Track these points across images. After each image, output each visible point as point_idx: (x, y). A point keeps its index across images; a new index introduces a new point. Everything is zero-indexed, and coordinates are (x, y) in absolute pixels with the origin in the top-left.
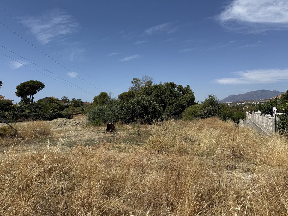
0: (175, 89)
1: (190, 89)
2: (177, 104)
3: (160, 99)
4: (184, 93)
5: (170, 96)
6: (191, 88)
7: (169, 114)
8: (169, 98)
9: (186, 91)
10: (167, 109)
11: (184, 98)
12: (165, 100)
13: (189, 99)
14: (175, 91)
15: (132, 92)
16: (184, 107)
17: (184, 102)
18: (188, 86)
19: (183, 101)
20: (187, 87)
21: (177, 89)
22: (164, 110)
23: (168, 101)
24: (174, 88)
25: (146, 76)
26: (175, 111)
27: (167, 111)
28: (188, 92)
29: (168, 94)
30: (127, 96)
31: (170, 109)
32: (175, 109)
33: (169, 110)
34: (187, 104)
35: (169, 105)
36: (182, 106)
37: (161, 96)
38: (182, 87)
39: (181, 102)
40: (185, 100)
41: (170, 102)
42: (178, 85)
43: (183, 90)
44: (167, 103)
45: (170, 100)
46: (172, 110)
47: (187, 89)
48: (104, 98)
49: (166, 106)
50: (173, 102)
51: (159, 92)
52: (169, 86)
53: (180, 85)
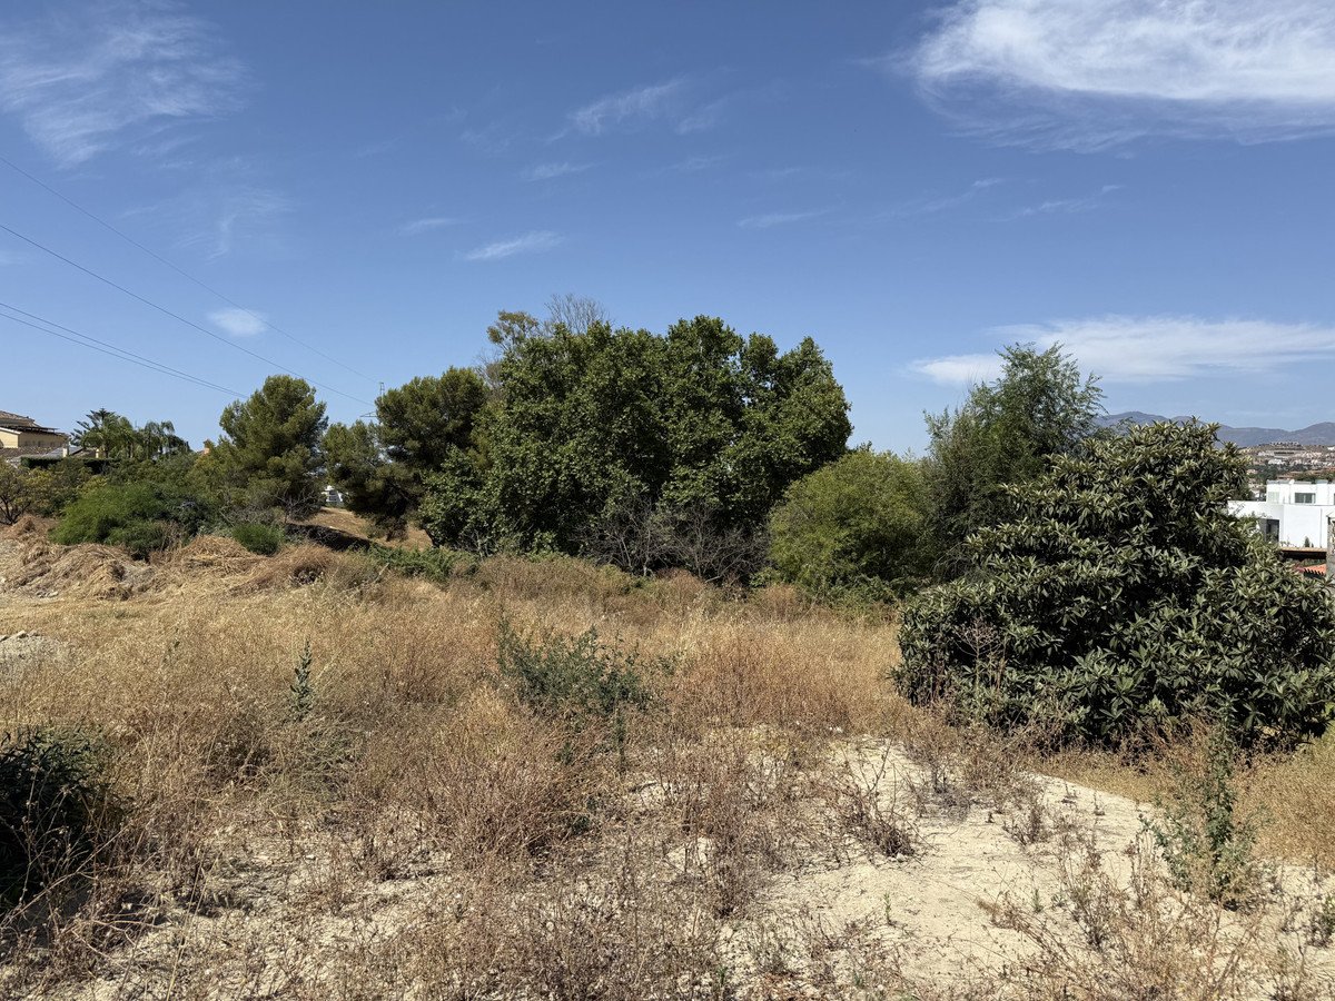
0: (731, 358)
1: (819, 362)
2: (740, 451)
3: (625, 421)
4: (786, 387)
5: (698, 404)
6: (825, 357)
7: (682, 517)
8: (691, 413)
9: (799, 373)
10: (676, 488)
11: (781, 415)
12: (664, 430)
13: (819, 424)
14: (727, 372)
15: (463, 381)
16: (780, 475)
17: (785, 441)
18: (809, 342)
19: (777, 433)
20: (805, 354)
21: (739, 364)
22: (654, 495)
23: (681, 433)
24: (725, 352)
25: (570, 300)
26: (727, 502)
27: (671, 501)
28: (808, 381)
29: (683, 391)
30: (434, 404)
31: (689, 485)
32: (725, 487)
33: (684, 496)
34: (802, 455)
35: (689, 460)
36: (770, 465)
37: (638, 398)
38: (773, 352)
39: (764, 439)
40: (791, 426)
41: (694, 442)
42: (747, 339)
43: (779, 368)
44: (672, 444)
45: (691, 431)
46: (704, 491)
47: (804, 364)
48: (284, 416)
49: (669, 465)
50: (712, 441)
51: (620, 375)
52: (691, 344)
53: (757, 335)
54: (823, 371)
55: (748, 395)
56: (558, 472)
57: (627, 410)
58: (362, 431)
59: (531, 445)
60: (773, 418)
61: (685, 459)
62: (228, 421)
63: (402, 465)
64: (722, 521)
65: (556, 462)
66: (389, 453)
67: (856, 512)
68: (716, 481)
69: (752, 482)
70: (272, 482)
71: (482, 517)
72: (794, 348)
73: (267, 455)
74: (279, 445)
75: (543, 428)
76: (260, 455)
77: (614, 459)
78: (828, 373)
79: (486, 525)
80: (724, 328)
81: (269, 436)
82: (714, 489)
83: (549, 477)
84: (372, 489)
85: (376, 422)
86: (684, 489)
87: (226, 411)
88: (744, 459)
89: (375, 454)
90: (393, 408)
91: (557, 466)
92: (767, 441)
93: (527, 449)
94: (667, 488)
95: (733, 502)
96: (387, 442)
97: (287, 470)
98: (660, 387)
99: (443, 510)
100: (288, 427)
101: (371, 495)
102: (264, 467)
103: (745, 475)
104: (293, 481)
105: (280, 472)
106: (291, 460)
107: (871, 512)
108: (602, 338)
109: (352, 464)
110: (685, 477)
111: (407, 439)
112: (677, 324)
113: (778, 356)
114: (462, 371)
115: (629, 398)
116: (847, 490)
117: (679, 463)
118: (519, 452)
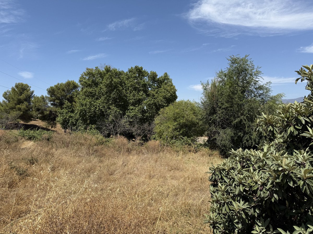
0: (145, 78)
1: (168, 79)
2: (148, 102)
3: (115, 94)
4: (160, 86)
5: (135, 89)
6: (170, 78)
7: (131, 120)
8: (134, 92)
9: (163, 82)
10: (130, 112)
11: (159, 92)
12: (126, 96)
13: (169, 94)
14: (144, 81)
15: (71, 84)
16: (158, 107)
17: (160, 99)
18: (166, 74)
19: (158, 97)
20: (165, 77)
21: (147, 79)
22: (124, 114)
23: (131, 98)
24: (144, 76)
26: (144, 116)
27: (128, 116)
28: (166, 84)
29: (132, 86)
30: (64, 90)
31: (133, 111)
32: (143, 112)
33: (132, 114)
34: (164, 103)
35: (134, 104)
36: (156, 106)
37: (118, 87)
38: (157, 76)
39: (154, 99)
40: (161, 95)
41: (135, 99)
42: (149, 72)
43: (158, 80)
44: (129, 100)
45: (134, 96)
46: (137, 113)
47: (165, 79)
48: (21, 93)
49: (128, 106)
50: (140, 99)
51: (113, 80)
52: (134, 73)
53: (152, 71)
54: (170, 81)
55: (150, 87)
56: (96, 108)
57: (115, 90)
58: (43, 98)
59: (88, 100)
60: (156, 93)
61: (132, 104)
62: (5, 95)
63: (55, 107)
64: (142, 121)
65: (95, 105)
66: (51, 104)
67: (179, 117)
68: (141, 110)
69: (151, 111)
70: (18, 112)
71: (74, 121)
72: (162, 75)
73: (16, 104)
74: (20, 102)
75: (91, 95)
76: (14, 105)
77: (112, 104)
78: (171, 82)
79: (75, 123)
80: (143, 70)
81: (16, 99)
82: (140, 112)
83: (93, 109)
84: (46, 114)
85: (47, 95)
86: (132, 112)
87: (5, 92)
88: (149, 104)
89: (47, 104)
90: (52, 91)
91: (95, 106)
92: (155, 99)
93: (87, 101)
94: (127, 112)
95: (146, 116)
96: (51, 101)
97: (22, 109)
98: (125, 85)
99: (62, 119)
100: (22, 97)
101: (46, 116)
102: (15, 108)
103: (149, 109)
104: (23, 112)
105: (20, 109)
106: (23, 106)
107: (183, 117)
108: (108, 70)
109: (40, 107)
110: (132, 109)
111: (55, 100)
112: (131, 68)
113: (158, 77)
114: (71, 81)
115: (116, 87)
116: (176, 111)
117: (131, 105)
118: (84, 102)
